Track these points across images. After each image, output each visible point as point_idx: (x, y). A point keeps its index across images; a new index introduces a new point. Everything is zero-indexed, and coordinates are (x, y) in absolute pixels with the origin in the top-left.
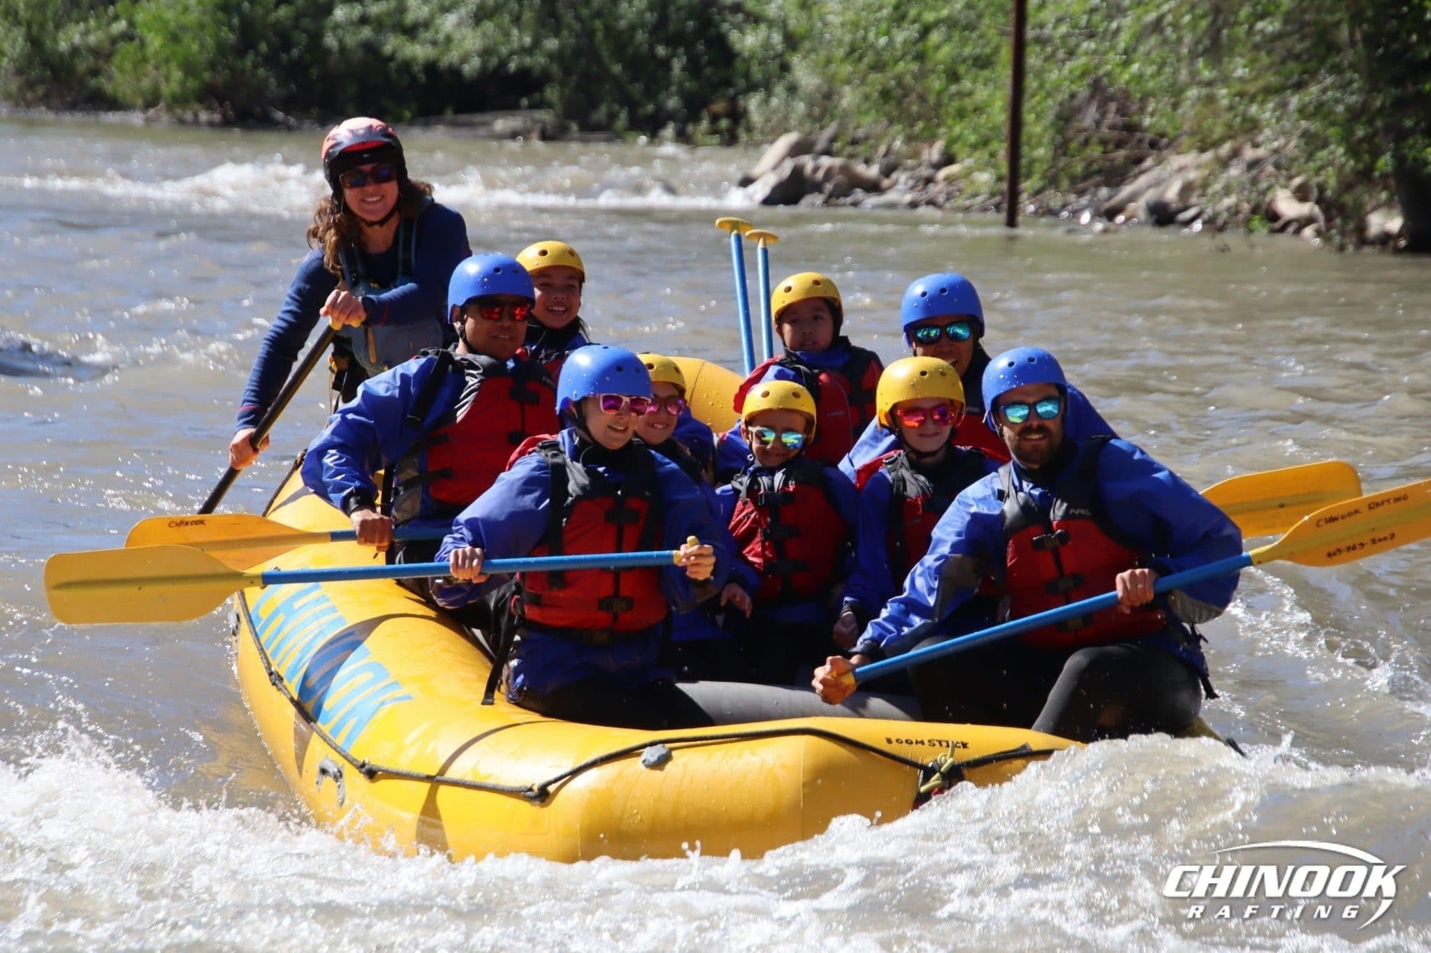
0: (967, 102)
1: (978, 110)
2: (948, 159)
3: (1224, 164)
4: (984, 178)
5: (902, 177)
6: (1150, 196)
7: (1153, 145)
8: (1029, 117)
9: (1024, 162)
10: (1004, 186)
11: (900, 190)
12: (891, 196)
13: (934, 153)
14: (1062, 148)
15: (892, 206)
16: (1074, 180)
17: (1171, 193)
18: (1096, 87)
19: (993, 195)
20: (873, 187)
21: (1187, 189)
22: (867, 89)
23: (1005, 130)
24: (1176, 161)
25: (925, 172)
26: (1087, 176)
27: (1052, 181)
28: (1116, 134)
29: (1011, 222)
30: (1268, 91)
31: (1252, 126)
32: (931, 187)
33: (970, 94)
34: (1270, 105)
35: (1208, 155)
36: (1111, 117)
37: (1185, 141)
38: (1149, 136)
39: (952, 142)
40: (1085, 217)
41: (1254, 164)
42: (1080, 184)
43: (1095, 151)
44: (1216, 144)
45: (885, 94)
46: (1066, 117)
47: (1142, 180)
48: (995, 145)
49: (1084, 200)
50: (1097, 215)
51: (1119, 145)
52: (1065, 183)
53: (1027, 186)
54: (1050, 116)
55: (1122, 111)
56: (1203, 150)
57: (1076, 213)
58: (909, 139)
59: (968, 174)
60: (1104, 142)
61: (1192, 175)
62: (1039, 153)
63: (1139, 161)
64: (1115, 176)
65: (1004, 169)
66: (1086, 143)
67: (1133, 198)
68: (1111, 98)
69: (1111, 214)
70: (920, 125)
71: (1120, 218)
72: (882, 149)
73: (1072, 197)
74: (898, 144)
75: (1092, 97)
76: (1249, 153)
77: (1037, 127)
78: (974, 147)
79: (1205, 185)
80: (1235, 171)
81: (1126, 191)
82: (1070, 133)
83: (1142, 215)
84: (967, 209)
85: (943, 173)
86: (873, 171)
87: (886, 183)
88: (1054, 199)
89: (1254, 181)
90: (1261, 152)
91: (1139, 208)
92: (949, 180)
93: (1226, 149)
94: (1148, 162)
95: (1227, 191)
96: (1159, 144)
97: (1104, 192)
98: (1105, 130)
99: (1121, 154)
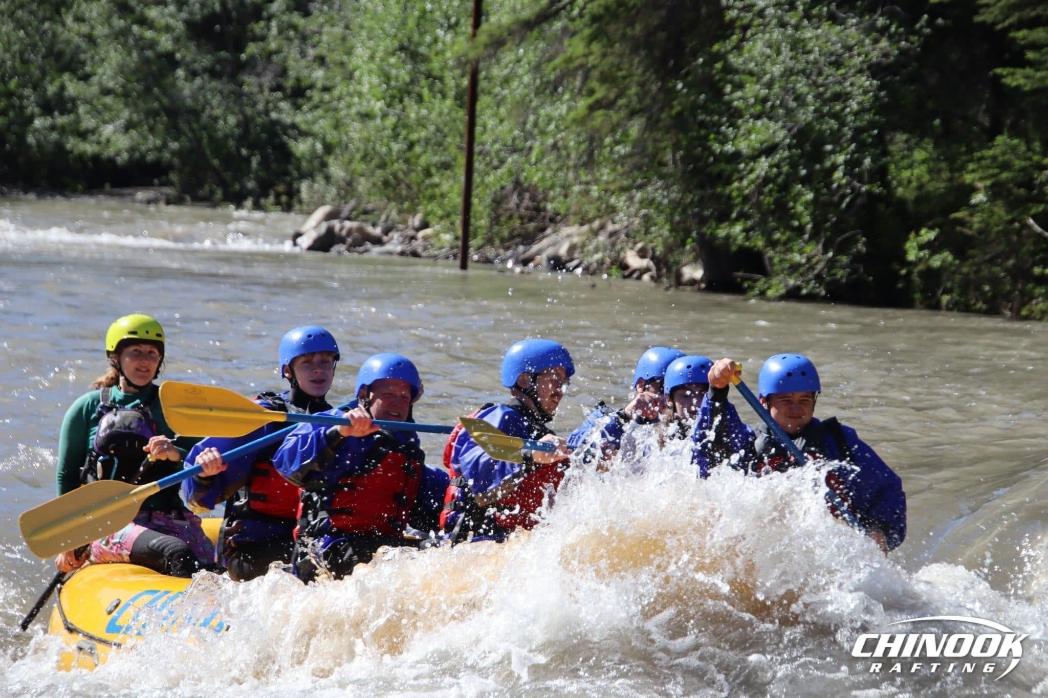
0: (437, 191)
1: (443, 196)
2: (425, 225)
3: (596, 233)
4: (447, 237)
5: (395, 235)
6: (550, 251)
7: (552, 220)
8: (475, 201)
9: (472, 229)
10: (460, 243)
11: (395, 243)
12: (388, 247)
13: (416, 221)
14: (495, 220)
15: (390, 253)
16: (503, 240)
17: (563, 251)
18: (517, 184)
19: (452, 248)
20: (378, 241)
21: (572, 248)
22: (375, 179)
23: (460, 208)
24: (565, 231)
25: (411, 232)
26: (512, 237)
27: (490, 241)
28: (528, 213)
29: (464, 266)
30: (623, 189)
31: (613, 210)
32: (414, 243)
33: (437, 186)
34: (623, 198)
35: (586, 228)
36: (526, 202)
37: (572, 218)
38: (549, 214)
39: (427, 214)
40: (510, 264)
41: (612, 234)
42: (507, 243)
43: (517, 223)
44: (590, 221)
45: (386, 183)
46: (498, 202)
47: (545, 242)
48: (453, 217)
49: (509, 253)
50: (516, 263)
51: (531, 219)
52: (497, 242)
53: (474, 243)
54: (488, 200)
55: (533, 198)
56: (582, 224)
57: (504, 261)
58: (400, 212)
59: (437, 235)
60: (521, 218)
61: (576, 240)
62: (481, 222)
63: (543, 229)
64: (529, 239)
65: (460, 232)
66: (510, 217)
67: (539, 253)
68: (527, 190)
69: (525, 262)
70: (406, 205)
71: (531, 265)
72: (383, 217)
73: (501, 251)
74: (394, 215)
75: (514, 189)
76: (610, 227)
77: (480, 206)
78: (441, 218)
79: (583, 246)
80: (602, 238)
81: (535, 248)
82: (501, 211)
83: (544, 263)
84: (435, 257)
85: (421, 234)
86: (378, 231)
87: (385, 238)
88: (490, 252)
89: (613, 245)
90: (617, 227)
91: (542, 258)
92: (425, 238)
93: (596, 224)
94: (549, 231)
95: (597, 250)
96: (555, 220)
97: (521, 248)
98: (522, 210)
99: (531, 226)
